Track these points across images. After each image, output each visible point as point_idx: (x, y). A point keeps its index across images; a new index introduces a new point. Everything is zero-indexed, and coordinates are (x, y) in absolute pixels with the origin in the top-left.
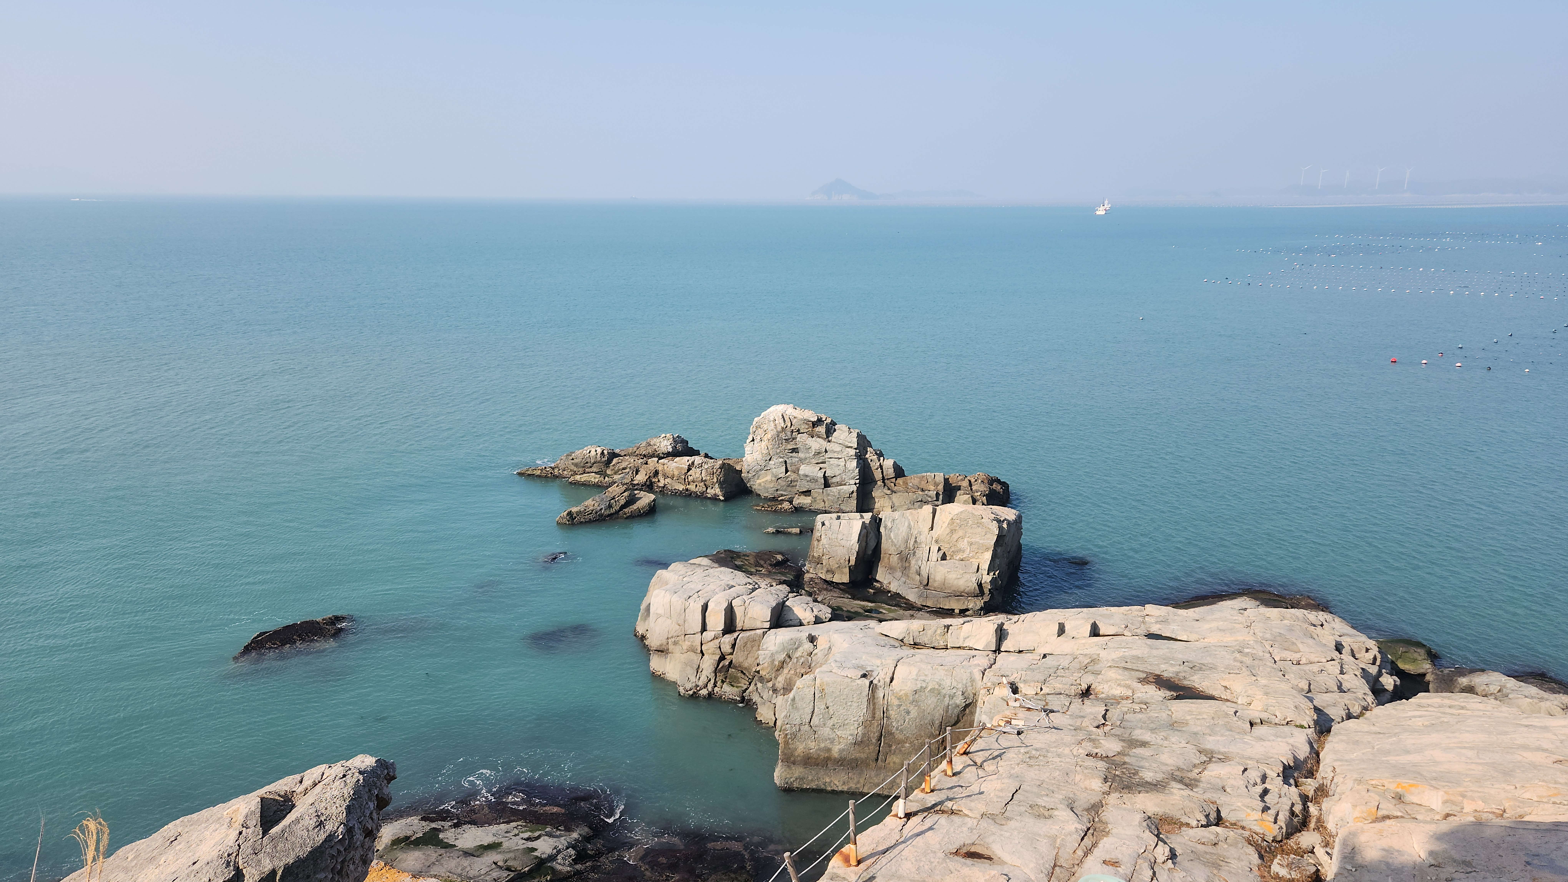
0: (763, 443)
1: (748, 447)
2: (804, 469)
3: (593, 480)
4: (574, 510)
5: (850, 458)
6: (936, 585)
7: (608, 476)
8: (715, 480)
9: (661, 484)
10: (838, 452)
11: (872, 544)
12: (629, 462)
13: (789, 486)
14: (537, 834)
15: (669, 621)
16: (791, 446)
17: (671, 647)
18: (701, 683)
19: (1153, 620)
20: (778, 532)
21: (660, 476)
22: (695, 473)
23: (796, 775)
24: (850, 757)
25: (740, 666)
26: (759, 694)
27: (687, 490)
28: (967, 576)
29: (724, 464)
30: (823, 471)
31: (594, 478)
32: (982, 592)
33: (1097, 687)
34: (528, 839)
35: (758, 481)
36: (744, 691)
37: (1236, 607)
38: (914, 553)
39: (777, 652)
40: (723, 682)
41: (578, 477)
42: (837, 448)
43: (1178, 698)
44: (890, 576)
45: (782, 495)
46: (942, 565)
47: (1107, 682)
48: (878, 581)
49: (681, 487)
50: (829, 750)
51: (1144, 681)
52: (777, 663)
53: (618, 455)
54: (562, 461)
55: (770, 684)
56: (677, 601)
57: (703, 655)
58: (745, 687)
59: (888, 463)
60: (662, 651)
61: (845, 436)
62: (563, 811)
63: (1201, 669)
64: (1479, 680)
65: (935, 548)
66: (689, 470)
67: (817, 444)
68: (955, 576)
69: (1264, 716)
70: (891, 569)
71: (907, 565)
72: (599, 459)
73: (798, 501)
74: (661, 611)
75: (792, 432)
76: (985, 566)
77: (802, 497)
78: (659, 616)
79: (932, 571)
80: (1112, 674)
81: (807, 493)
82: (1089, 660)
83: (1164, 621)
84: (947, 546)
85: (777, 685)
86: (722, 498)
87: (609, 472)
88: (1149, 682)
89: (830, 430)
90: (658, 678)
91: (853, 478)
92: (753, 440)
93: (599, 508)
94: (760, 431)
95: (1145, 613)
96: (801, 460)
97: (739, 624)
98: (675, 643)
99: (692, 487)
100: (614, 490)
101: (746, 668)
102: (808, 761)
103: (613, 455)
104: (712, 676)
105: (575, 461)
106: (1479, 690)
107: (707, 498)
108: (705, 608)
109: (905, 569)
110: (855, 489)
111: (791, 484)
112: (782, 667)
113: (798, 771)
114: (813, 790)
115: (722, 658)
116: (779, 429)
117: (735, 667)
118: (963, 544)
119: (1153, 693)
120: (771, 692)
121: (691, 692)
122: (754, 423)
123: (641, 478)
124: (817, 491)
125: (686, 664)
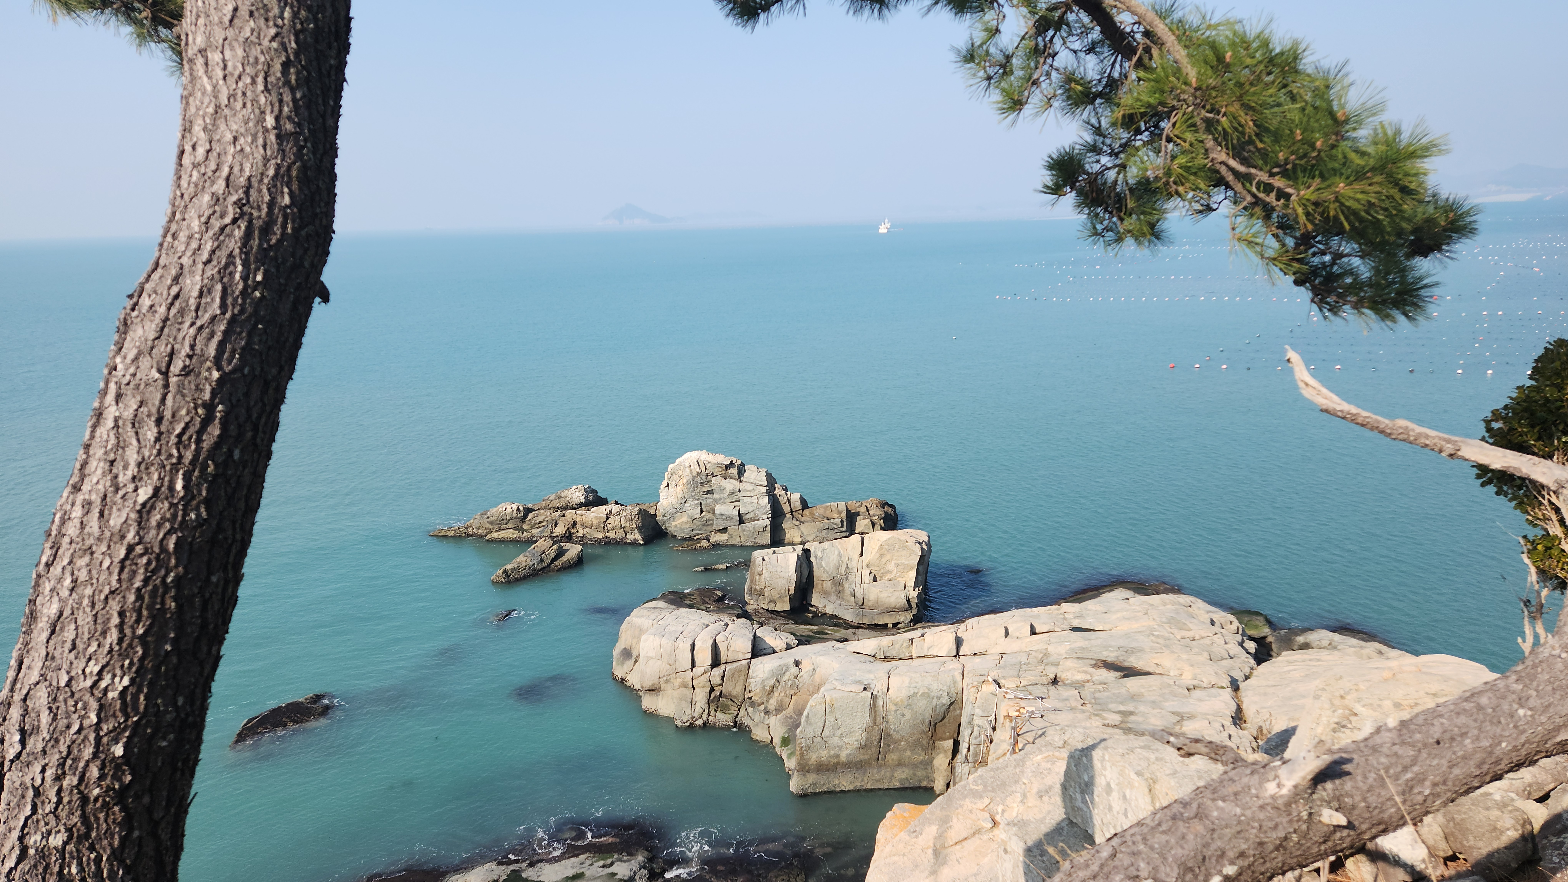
0: (679, 488)
1: (663, 493)
2: (719, 509)
3: (511, 536)
4: (509, 567)
5: (762, 495)
6: (870, 604)
7: (526, 531)
8: (634, 526)
9: (580, 534)
10: (750, 491)
11: (806, 573)
12: (544, 515)
13: (704, 525)
14: (609, 861)
15: (660, 662)
16: (705, 489)
17: (663, 686)
18: (696, 715)
19: (1071, 616)
20: (706, 569)
21: (578, 526)
22: (614, 521)
23: (810, 782)
24: (855, 759)
25: (729, 695)
26: (750, 717)
27: (606, 537)
28: (897, 594)
29: (640, 510)
30: (737, 508)
31: (512, 534)
32: (911, 607)
33: (1062, 675)
34: (603, 866)
35: (674, 523)
36: (736, 717)
37: (1119, 597)
38: (847, 578)
39: (767, 679)
40: (716, 711)
41: (495, 535)
42: (750, 487)
43: (1125, 676)
44: (825, 600)
45: (698, 534)
46: (874, 586)
47: (1068, 670)
48: (812, 606)
49: (600, 536)
50: (838, 756)
51: (1095, 666)
52: (768, 688)
53: (532, 510)
54: (476, 521)
55: (762, 707)
56: (667, 643)
57: (694, 689)
58: (736, 713)
59: (795, 497)
60: (653, 690)
61: (755, 476)
62: (618, 840)
63: (1133, 652)
64: (1312, 637)
65: (866, 572)
66: (607, 518)
67: (730, 485)
68: (886, 595)
69: (1195, 682)
70: (825, 594)
71: (841, 589)
72: (515, 515)
73: (715, 539)
74: (651, 654)
75: (707, 475)
76: (911, 583)
77: (719, 534)
78: (649, 658)
79: (866, 592)
80: (1069, 663)
81: (724, 530)
82: (1041, 655)
83: (1080, 616)
84: (877, 569)
85: (769, 707)
86: (642, 542)
87: (525, 527)
88: (1099, 667)
89: (741, 472)
90: (650, 715)
91: (765, 513)
92: (668, 485)
93: (531, 564)
94: (675, 477)
95: (1062, 611)
96: (715, 501)
97: (723, 658)
98: (667, 682)
99: (611, 535)
100: (543, 544)
101: (734, 696)
102: (822, 768)
103: (528, 511)
104: (706, 707)
105: (491, 519)
106: (1314, 645)
107: (626, 543)
108: (693, 646)
109: (840, 593)
110: (768, 523)
111: (706, 523)
112: (773, 691)
113: (812, 778)
114: (825, 793)
115: (712, 690)
116: (695, 474)
117: (725, 697)
118: (891, 566)
119: (1104, 674)
120: (762, 714)
121: (688, 724)
122: (669, 470)
123: (560, 530)
124: (733, 528)
125: (681, 699)
